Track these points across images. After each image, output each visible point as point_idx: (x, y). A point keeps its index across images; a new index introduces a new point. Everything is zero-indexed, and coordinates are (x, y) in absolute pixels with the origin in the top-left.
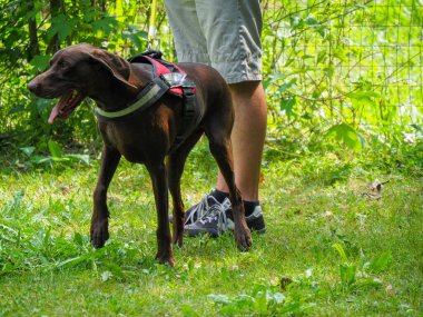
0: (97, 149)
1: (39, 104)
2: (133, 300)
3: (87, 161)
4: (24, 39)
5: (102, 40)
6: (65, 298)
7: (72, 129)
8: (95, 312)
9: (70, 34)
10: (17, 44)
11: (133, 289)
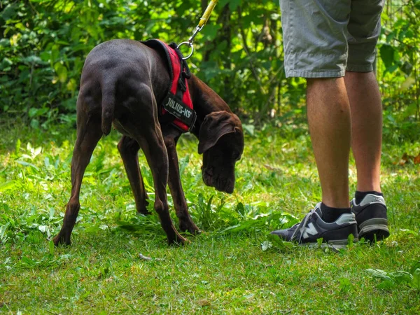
0: (262, 120)
1: (207, 73)
2: (292, 270)
3: (252, 132)
4: (195, 8)
5: (272, 12)
6: (225, 265)
7: (238, 99)
8: (254, 280)
9: (241, 5)
10: (188, 13)
11: (292, 259)
